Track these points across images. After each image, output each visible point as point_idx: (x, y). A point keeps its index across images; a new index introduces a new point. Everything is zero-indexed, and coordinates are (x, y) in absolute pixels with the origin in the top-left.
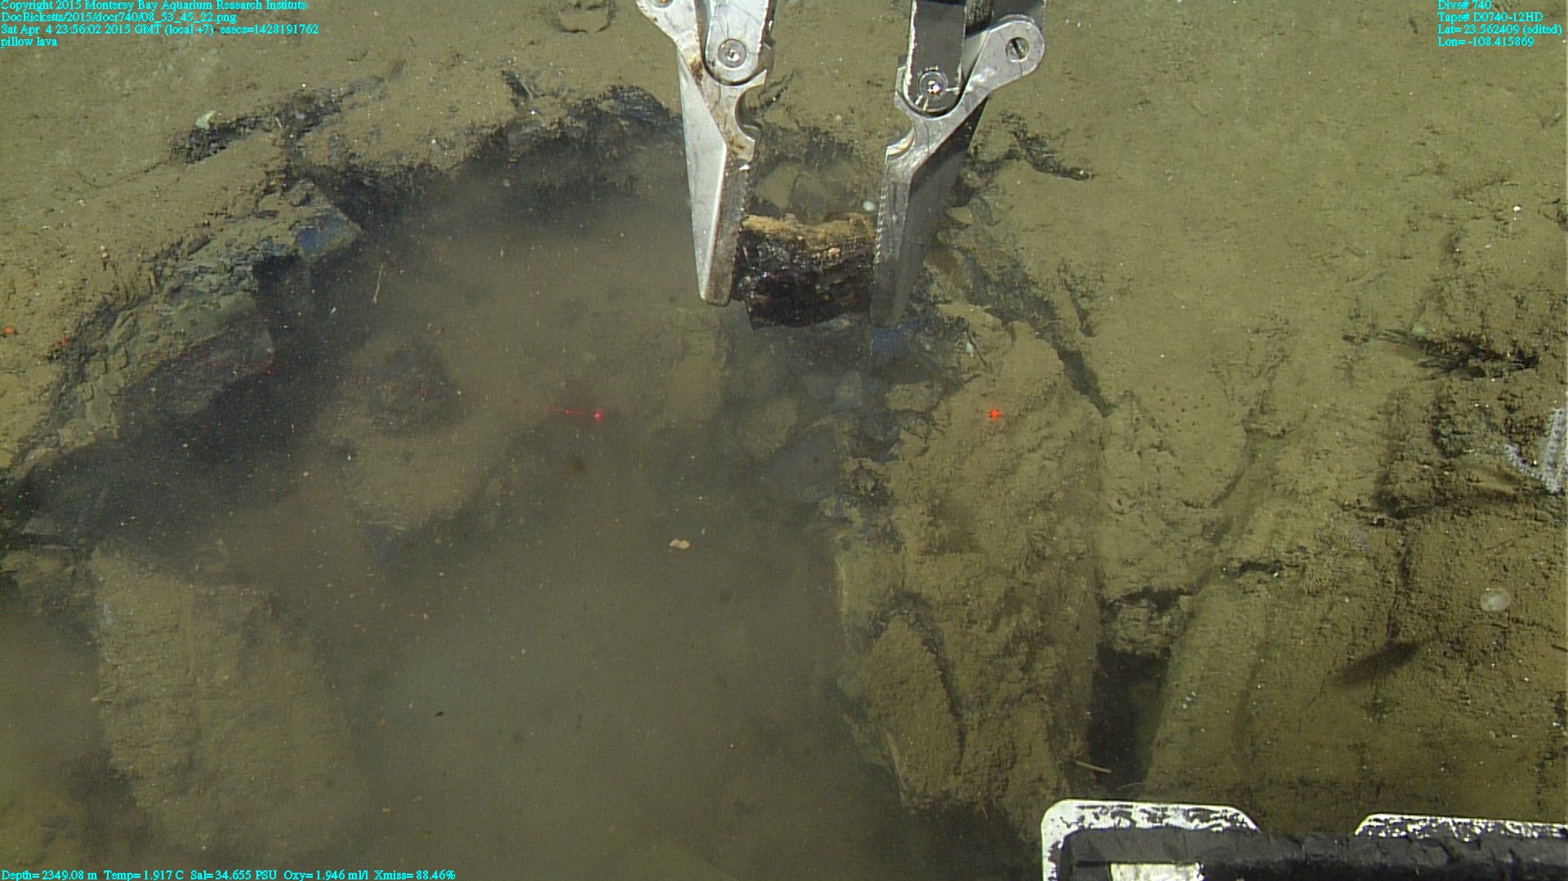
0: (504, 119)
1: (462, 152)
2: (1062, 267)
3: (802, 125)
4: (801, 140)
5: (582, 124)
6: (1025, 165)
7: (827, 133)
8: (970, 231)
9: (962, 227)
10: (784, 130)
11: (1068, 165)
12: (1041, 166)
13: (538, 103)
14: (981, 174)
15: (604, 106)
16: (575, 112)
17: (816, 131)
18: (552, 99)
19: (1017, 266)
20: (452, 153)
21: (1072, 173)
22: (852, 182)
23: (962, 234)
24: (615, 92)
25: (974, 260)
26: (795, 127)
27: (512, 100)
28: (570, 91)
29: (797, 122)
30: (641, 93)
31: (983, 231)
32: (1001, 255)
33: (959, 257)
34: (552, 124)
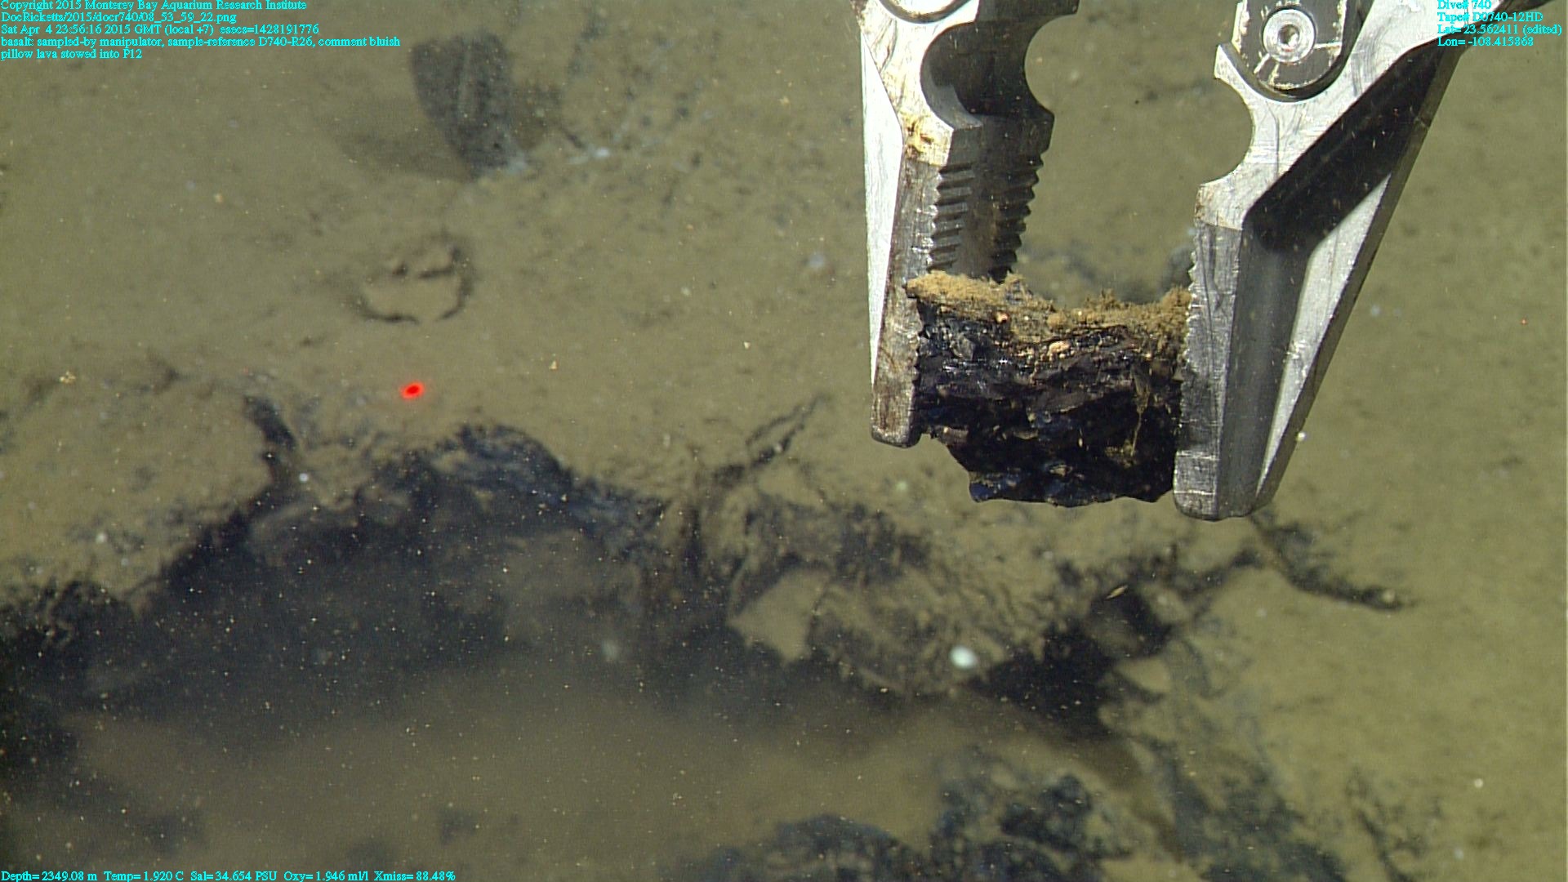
0: (247, 492)
1: (159, 554)
2: (1355, 786)
3: (831, 497)
4: (828, 529)
5: (400, 499)
6: (1273, 581)
7: (879, 516)
8: (1165, 706)
9: (1149, 698)
10: (795, 507)
11: (1362, 579)
12: (1307, 581)
13: (314, 458)
14: (1185, 595)
15: (445, 463)
16: (386, 473)
17: (859, 512)
18: (341, 450)
19: (1262, 779)
20: (138, 560)
21: (1368, 597)
22: (930, 610)
23: (1150, 712)
24: (467, 437)
25: (1174, 766)
26: (818, 503)
27: (264, 457)
28: (380, 436)
29: (822, 494)
30: (519, 440)
31: (1192, 708)
32: (1231, 759)
33: (1145, 758)
34: (340, 499)
